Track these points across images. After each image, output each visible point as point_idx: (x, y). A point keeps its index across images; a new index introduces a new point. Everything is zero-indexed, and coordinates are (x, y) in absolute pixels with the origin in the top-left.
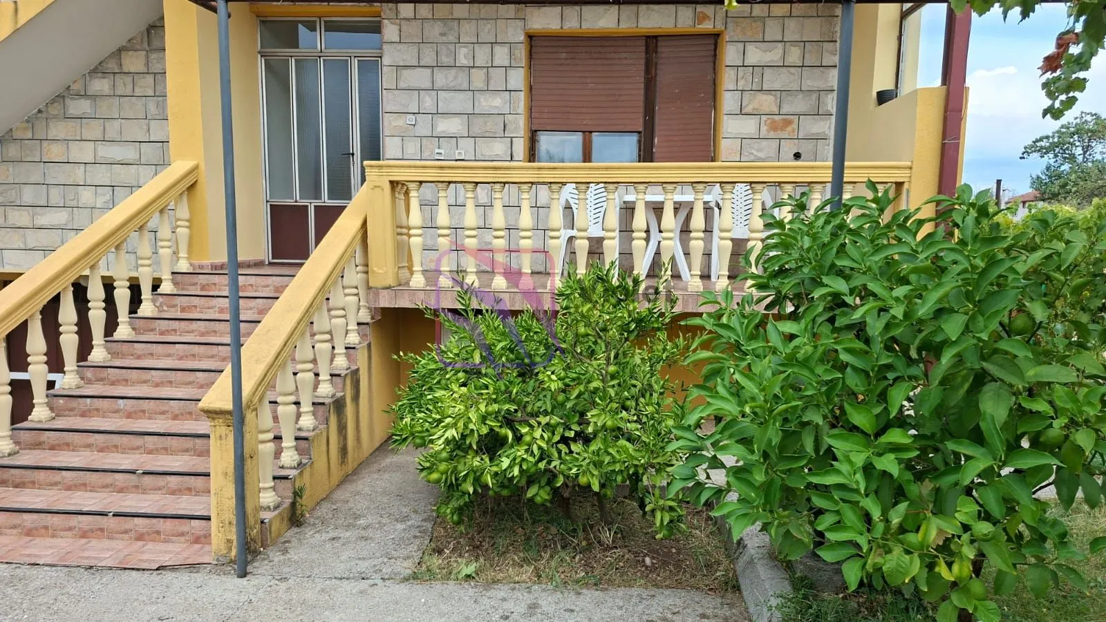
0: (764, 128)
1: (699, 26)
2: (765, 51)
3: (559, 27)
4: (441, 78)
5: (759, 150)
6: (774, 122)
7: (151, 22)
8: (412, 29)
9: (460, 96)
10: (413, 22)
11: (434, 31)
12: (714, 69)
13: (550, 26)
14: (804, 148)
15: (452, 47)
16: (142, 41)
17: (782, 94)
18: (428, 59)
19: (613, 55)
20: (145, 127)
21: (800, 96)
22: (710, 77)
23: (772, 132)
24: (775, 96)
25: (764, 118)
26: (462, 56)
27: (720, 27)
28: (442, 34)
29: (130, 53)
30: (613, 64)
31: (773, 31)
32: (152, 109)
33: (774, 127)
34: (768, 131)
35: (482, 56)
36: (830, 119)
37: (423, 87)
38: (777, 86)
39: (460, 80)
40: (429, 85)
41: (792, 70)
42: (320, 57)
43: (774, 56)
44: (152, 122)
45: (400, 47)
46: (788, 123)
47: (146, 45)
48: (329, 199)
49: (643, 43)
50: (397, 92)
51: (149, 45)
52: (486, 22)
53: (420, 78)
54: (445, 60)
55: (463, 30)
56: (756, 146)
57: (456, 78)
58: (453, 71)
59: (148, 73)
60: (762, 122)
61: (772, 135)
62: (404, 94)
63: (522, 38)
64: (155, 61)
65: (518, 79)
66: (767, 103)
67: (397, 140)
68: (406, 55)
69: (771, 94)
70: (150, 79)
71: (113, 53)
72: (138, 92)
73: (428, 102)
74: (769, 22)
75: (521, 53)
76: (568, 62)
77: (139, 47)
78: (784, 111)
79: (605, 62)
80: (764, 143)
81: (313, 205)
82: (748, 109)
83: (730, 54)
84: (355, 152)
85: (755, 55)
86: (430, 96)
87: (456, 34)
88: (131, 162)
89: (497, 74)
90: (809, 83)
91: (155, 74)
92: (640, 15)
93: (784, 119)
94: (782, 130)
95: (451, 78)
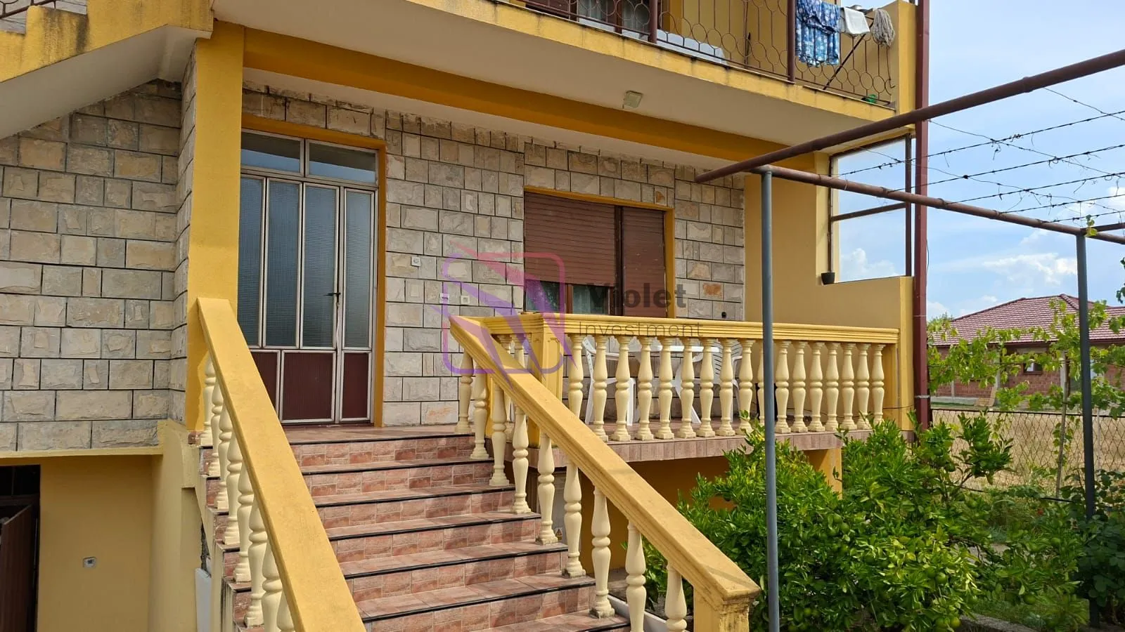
0: (703, 291)
1: (658, 203)
2: (700, 230)
3: (553, 188)
4: (448, 222)
5: (701, 309)
6: (708, 286)
7: (78, 108)
8: (418, 168)
9: (466, 241)
10: (419, 162)
11: (441, 174)
12: (663, 239)
13: (546, 186)
14: (728, 309)
15: (458, 192)
16: (60, 129)
17: (713, 264)
18: (434, 199)
19: (589, 218)
20: (54, 245)
21: (724, 268)
22: (661, 246)
23: (708, 295)
24: (708, 265)
25: (702, 283)
26: (468, 203)
27: (671, 206)
28: (449, 179)
29: (36, 143)
30: (590, 226)
31: (705, 214)
32: (69, 221)
33: (709, 291)
34: (705, 294)
35: (486, 204)
36: (742, 287)
37: (428, 229)
38: (709, 258)
39: (466, 225)
40: (435, 228)
41: (717, 246)
42: (303, 182)
43: (705, 234)
44: (67, 239)
45: (406, 184)
46: (717, 288)
47: (65, 135)
48: (304, 345)
49: (613, 211)
50: (400, 231)
51: (70, 136)
52: (489, 173)
53: (425, 219)
54: (452, 204)
55: (468, 178)
56: (698, 305)
57: (462, 223)
58: (459, 216)
59: (65, 173)
60: (701, 286)
61: (708, 297)
62: (410, 234)
63: (521, 193)
64: (79, 159)
65: (517, 231)
66: (703, 271)
67: (400, 282)
68: (412, 194)
69: (704, 264)
70: (68, 181)
71: (6, 138)
72: (45, 194)
73: (434, 245)
74: (703, 208)
75: (520, 206)
76: (553, 219)
77: (52, 137)
78: (714, 279)
79: (585, 223)
80: (704, 303)
81: (283, 352)
82: (692, 275)
83: (678, 229)
84: (341, 291)
85: (695, 232)
86: (436, 238)
87: (461, 180)
88: (25, 290)
89: (500, 224)
90: (729, 258)
91: (77, 174)
92: (616, 188)
93: (715, 285)
94: (715, 294)
95: (457, 222)
